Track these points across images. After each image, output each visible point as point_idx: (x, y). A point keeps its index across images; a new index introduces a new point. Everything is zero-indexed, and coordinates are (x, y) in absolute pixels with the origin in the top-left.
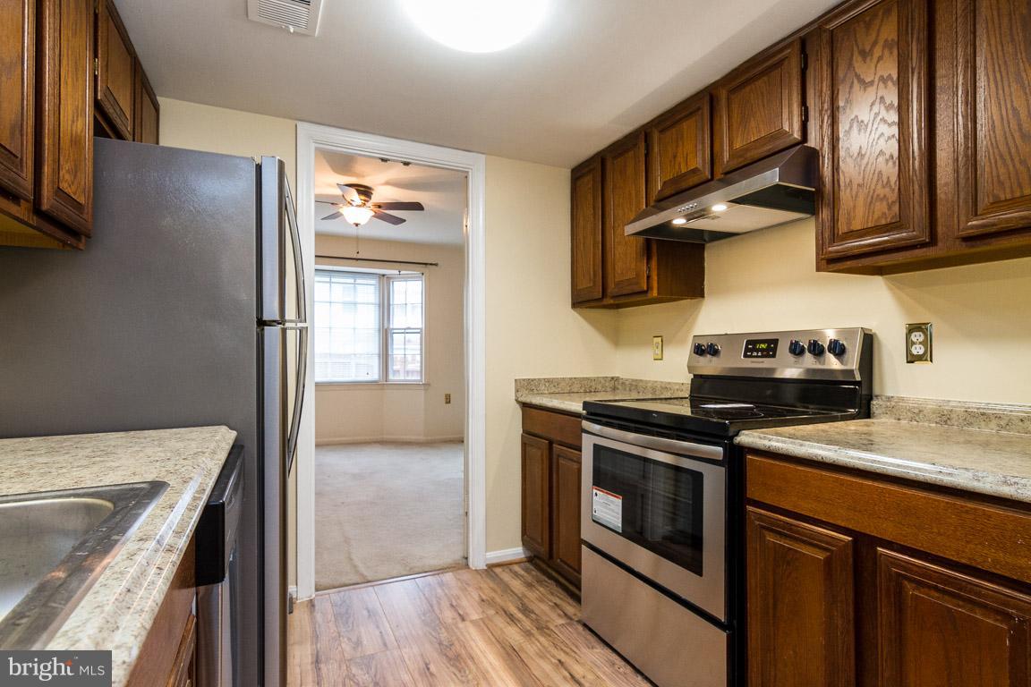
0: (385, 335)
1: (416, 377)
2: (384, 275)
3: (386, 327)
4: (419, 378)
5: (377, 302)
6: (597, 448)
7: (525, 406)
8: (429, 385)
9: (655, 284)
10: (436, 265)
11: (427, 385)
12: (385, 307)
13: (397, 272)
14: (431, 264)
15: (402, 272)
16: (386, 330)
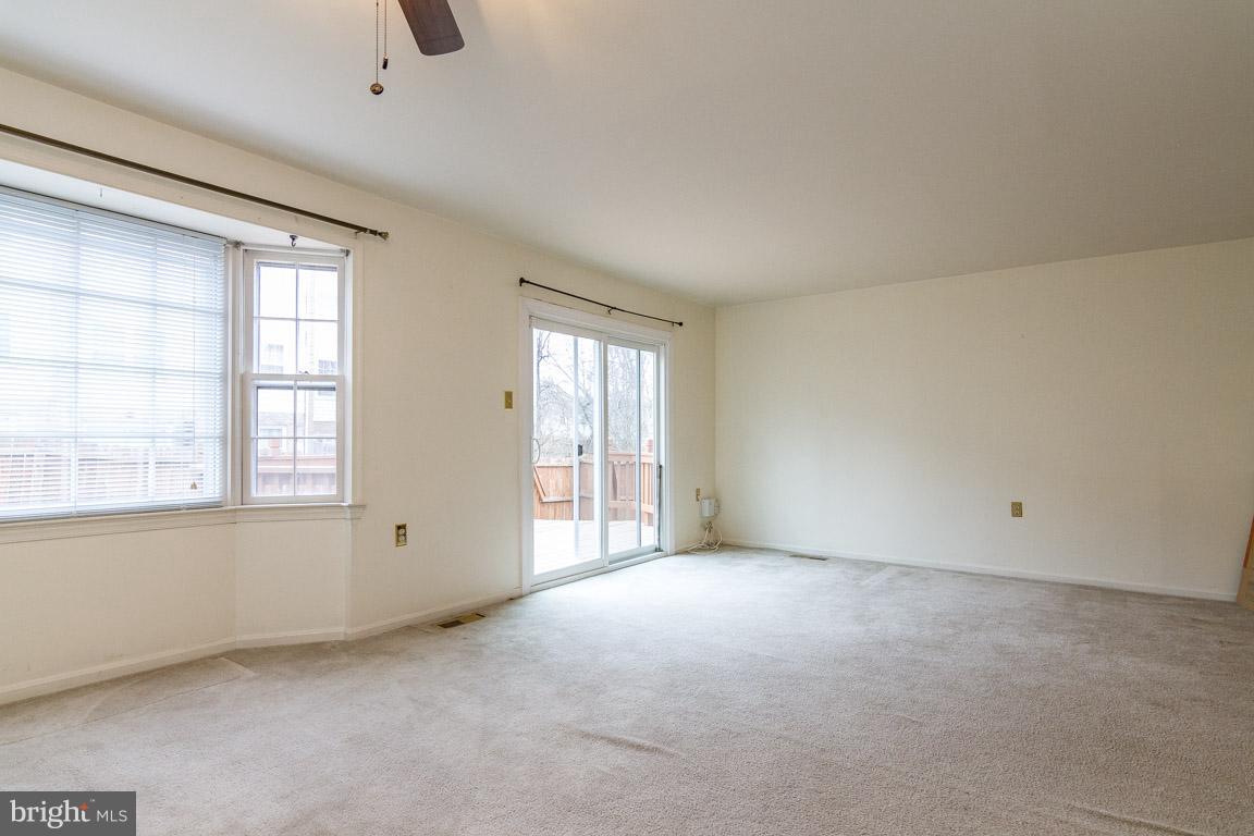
0: (240, 389)
1: (326, 490)
3: (241, 369)
4: (334, 492)
5: (219, 306)
8: (363, 507)
10: (384, 235)
11: (357, 507)
12: (239, 322)
13: (283, 238)
14: (374, 232)
15: (300, 242)
16: (242, 376)
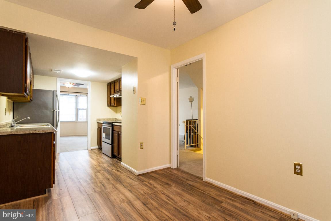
0: (77, 110)
2: (77, 95)
3: (77, 108)
5: (75, 102)
6: (104, 127)
7: (98, 123)
9: (116, 104)
12: (77, 103)
13: (80, 95)
